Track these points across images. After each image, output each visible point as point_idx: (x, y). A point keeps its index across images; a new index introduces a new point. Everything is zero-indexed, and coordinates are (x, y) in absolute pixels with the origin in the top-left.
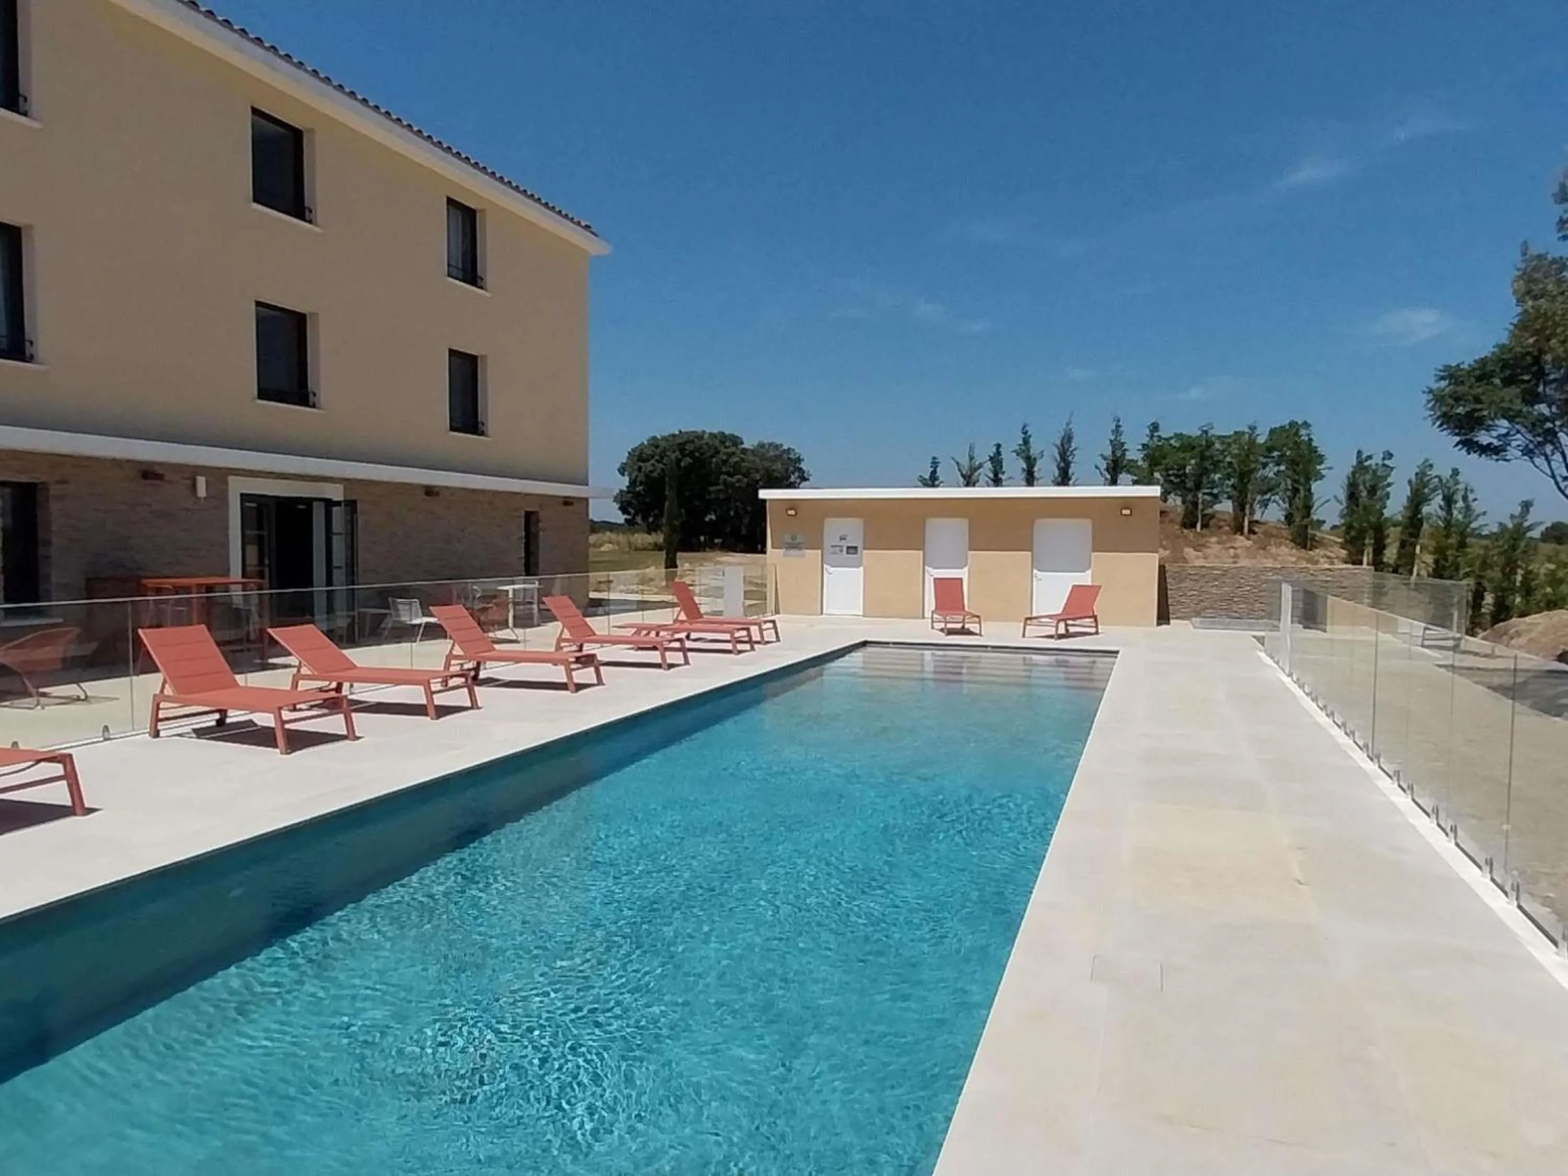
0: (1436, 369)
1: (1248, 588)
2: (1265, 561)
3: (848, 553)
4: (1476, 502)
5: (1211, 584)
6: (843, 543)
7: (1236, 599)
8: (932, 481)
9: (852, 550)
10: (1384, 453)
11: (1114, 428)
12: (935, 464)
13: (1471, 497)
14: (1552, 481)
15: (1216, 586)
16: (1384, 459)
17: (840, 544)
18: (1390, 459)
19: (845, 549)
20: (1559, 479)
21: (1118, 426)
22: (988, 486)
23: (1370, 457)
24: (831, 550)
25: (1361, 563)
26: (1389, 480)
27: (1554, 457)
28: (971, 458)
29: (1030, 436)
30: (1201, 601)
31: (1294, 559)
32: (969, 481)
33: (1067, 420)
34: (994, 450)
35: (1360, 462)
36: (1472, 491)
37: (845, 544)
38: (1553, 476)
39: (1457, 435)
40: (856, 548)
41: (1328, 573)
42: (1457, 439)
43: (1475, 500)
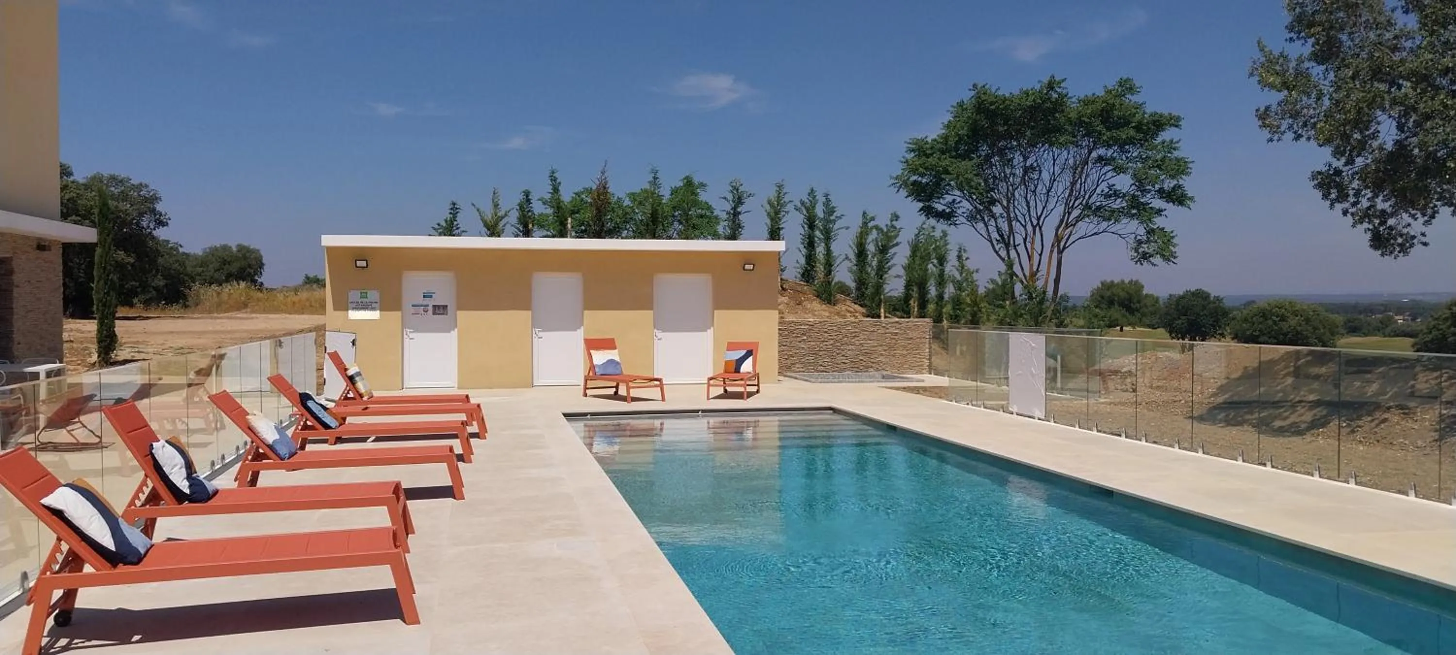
0: (905, 142)
1: (832, 342)
2: (806, 316)
3: (434, 314)
4: (968, 260)
5: (799, 339)
6: (427, 301)
7: (821, 353)
8: (450, 229)
9: (441, 310)
10: (892, 214)
11: (651, 179)
12: (454, 210)
13: (965, 256)
14: (989, 244)
15: (804, 340)
16: (892, 221)
17: (425, 303)
18: (897, 220)
19: (430, 308)
20: (995, 242)
21: (655, 178)
22: (517, 236)
23: (873, 219)
24: (413, 310)
25: (879, 317)
26: (898, 240)
27: (990, 223)
28: (496, 206)
29: (560, 183)
30: (792, 356)
31: (827, 314)
32: (493, 230)
33: (601, 169)
34: (522, 197)
35: (865, 224)
36: (965, 251)
37: (431, 303)
38: (991, 241)
39: (919, 201)
40: (445, 307)
41: (898, 326)
42: (921, 205)
43: (967, 259)
